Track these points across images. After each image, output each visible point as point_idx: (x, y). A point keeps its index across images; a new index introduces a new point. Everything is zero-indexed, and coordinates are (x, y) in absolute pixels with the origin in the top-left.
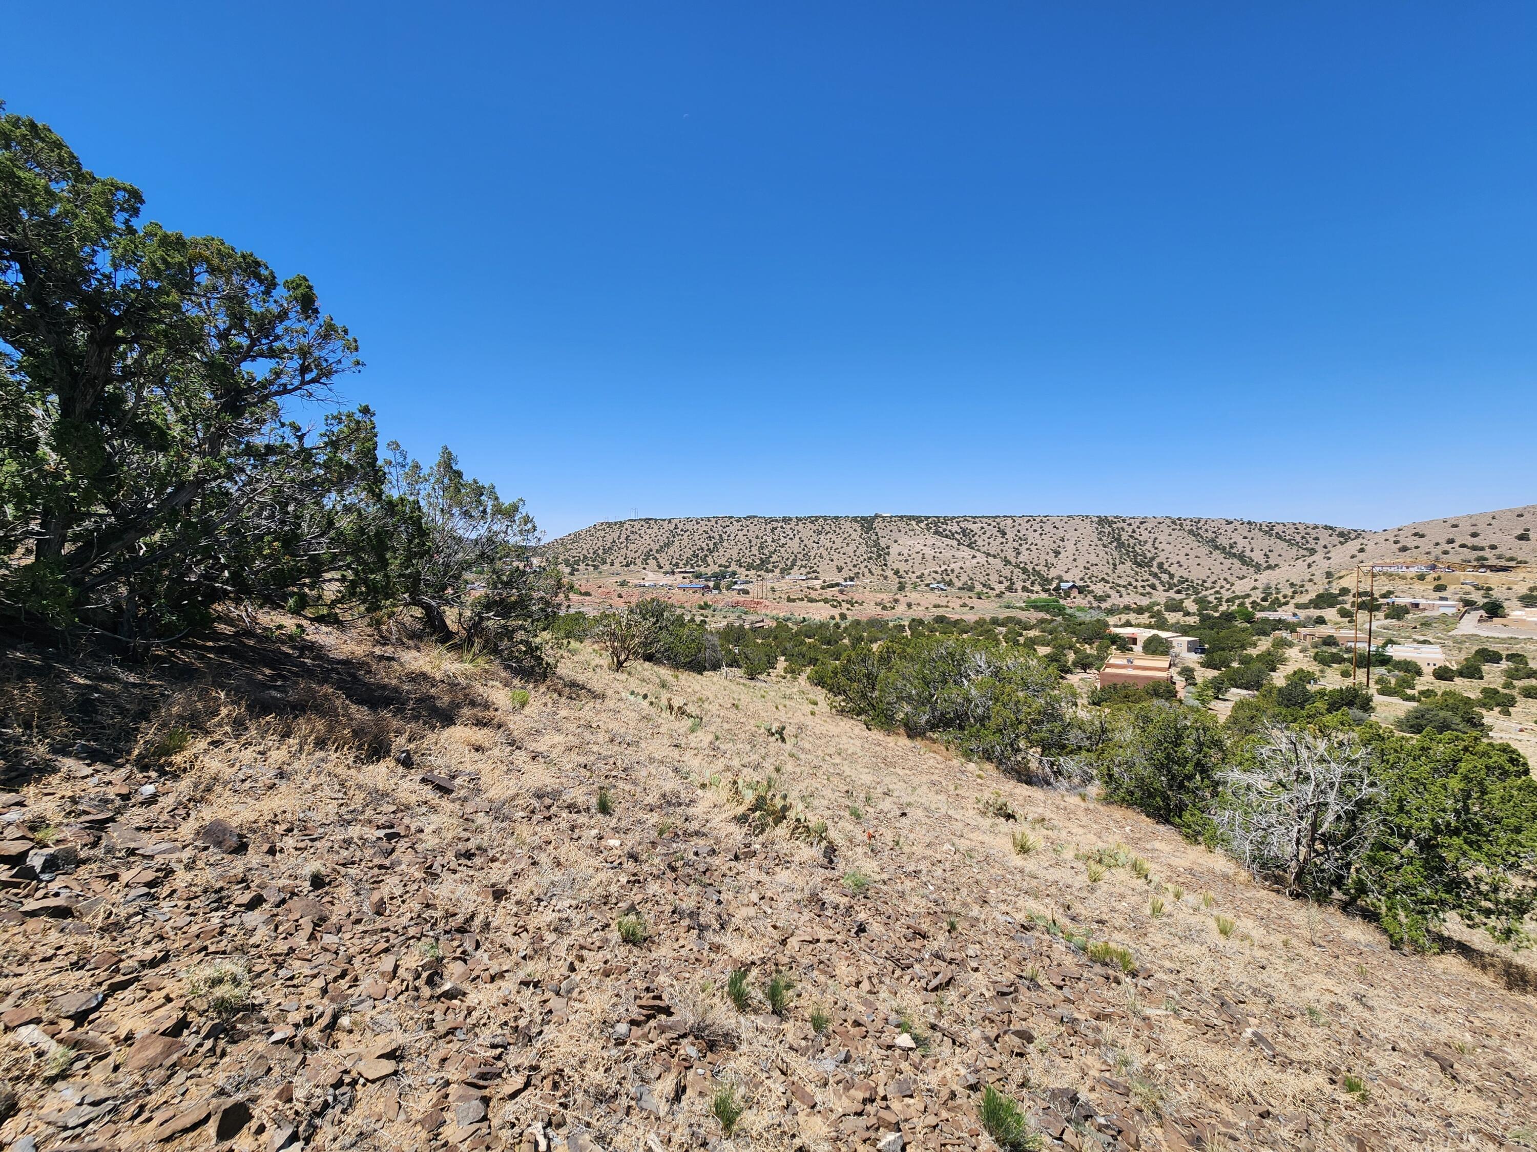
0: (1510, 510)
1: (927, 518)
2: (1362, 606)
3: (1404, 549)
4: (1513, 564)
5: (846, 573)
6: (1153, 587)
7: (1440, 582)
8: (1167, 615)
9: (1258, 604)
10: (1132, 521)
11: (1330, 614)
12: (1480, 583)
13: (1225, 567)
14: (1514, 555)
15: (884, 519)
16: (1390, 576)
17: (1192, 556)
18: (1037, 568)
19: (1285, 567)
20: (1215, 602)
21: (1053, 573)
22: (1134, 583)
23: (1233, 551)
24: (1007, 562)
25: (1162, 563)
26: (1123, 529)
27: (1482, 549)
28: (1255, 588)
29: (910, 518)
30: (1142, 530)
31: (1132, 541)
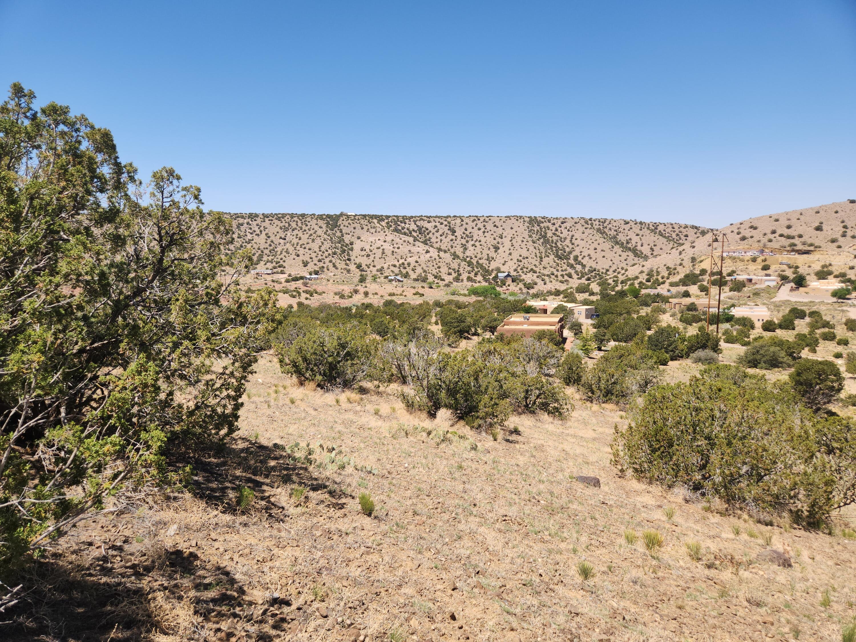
0: (811, 209)
1: (388, 217)
2: (714, 283)
3: (743, 239)
4: (812, 248)
5: (311, 267)
6: (570, 276)
7: (766, 263)
8: (577, 295)
9: (644, 284)
10: (555, 221)
11: (693, 289)
12: (791, 263)
13: (623, 258)
14: (813, 242)
15: (348, 217)
16: (734, 259)
17: (599, 250)
18: (481, 262)
19: (664, 255)
20: (613, 283)
21: (493, 265)
22: (556, 273)
23: (629, 245)
24: (455, 256)
25: (577, 256)
26: (549, 229)
27: (793, 238)
28: (642, 272)
29: (372, 217)
30: (562, 228)
31: (555, 238)
